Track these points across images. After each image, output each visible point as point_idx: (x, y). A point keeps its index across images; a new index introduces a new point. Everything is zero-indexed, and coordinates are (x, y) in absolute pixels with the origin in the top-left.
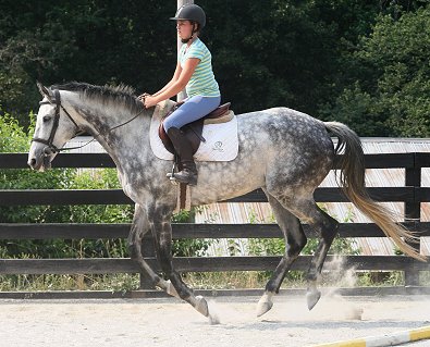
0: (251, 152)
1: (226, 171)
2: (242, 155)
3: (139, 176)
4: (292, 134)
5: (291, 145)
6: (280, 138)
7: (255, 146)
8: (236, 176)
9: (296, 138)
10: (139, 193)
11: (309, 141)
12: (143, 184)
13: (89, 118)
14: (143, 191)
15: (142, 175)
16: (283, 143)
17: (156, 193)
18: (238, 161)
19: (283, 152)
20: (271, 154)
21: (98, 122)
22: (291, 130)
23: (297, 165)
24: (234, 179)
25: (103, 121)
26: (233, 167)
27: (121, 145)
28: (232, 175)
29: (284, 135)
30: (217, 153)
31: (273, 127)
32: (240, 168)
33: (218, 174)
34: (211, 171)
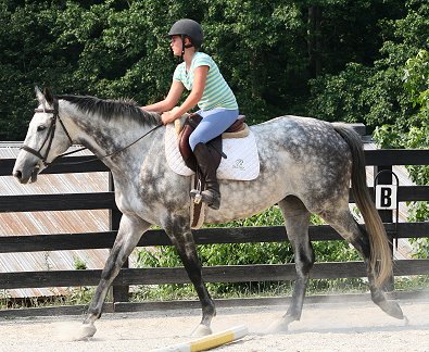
0: (274, 172)
1: (248, 191)
2: (266, 175)
3: (151, 189)
4: (313, 146)
5: (315, 158)
6: (302, 153)
7: (278, 165)
8: (259, 195)
9: (318, 149)
10: (152, 208)
11: (330, 149)
12: (156, 197)
13: (88, 130)
14: (156, 204)
15: (154, 187)
16: (306, 158)
17: (170, 206)
18: (260, 180)
19: (308, 167)
20: (296, 172)
21: (99, 134)
22: (311, 142)
23: (326, 177)
24: (257, 200)
25: (105, 134)
26: (256, 187)
27: (128, 158)
28: (254, 194)
29: (306, 149)
30: (238, 171)
31: (293, 144)
32: (264, 188)
33: (240, 194)
34: (232, 190)
